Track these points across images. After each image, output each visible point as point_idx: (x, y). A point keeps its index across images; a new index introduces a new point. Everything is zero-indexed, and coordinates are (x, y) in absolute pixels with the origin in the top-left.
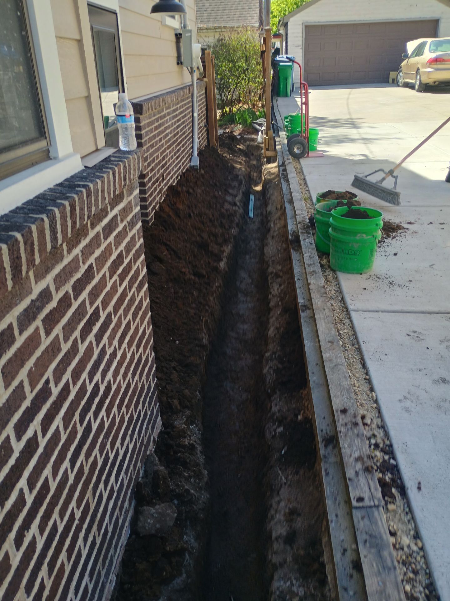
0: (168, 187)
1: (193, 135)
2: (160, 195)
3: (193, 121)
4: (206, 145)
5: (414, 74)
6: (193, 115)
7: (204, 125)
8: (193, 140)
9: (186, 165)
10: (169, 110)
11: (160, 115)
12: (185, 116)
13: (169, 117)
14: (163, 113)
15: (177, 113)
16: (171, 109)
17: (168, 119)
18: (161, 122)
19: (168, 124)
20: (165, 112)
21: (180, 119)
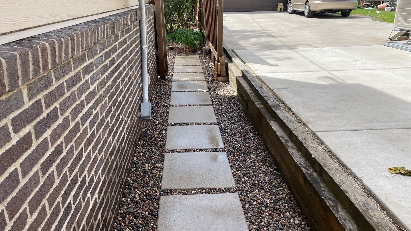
1: (142, 72)
3: (142, 55)
5: (303, 5)
6: (141, 47)
7: (153, 53)
8: (141, 80)
10: (90, 61)
11: (46, 92)
12: (130, 53)
13: (91, 74)
14: (67, 77)
15: (114, 56)
16: (99, 56)
17: (87, 81)
18: (51, 108)
19: (88, 92)
20: (77, 71)
21: (121, 63)
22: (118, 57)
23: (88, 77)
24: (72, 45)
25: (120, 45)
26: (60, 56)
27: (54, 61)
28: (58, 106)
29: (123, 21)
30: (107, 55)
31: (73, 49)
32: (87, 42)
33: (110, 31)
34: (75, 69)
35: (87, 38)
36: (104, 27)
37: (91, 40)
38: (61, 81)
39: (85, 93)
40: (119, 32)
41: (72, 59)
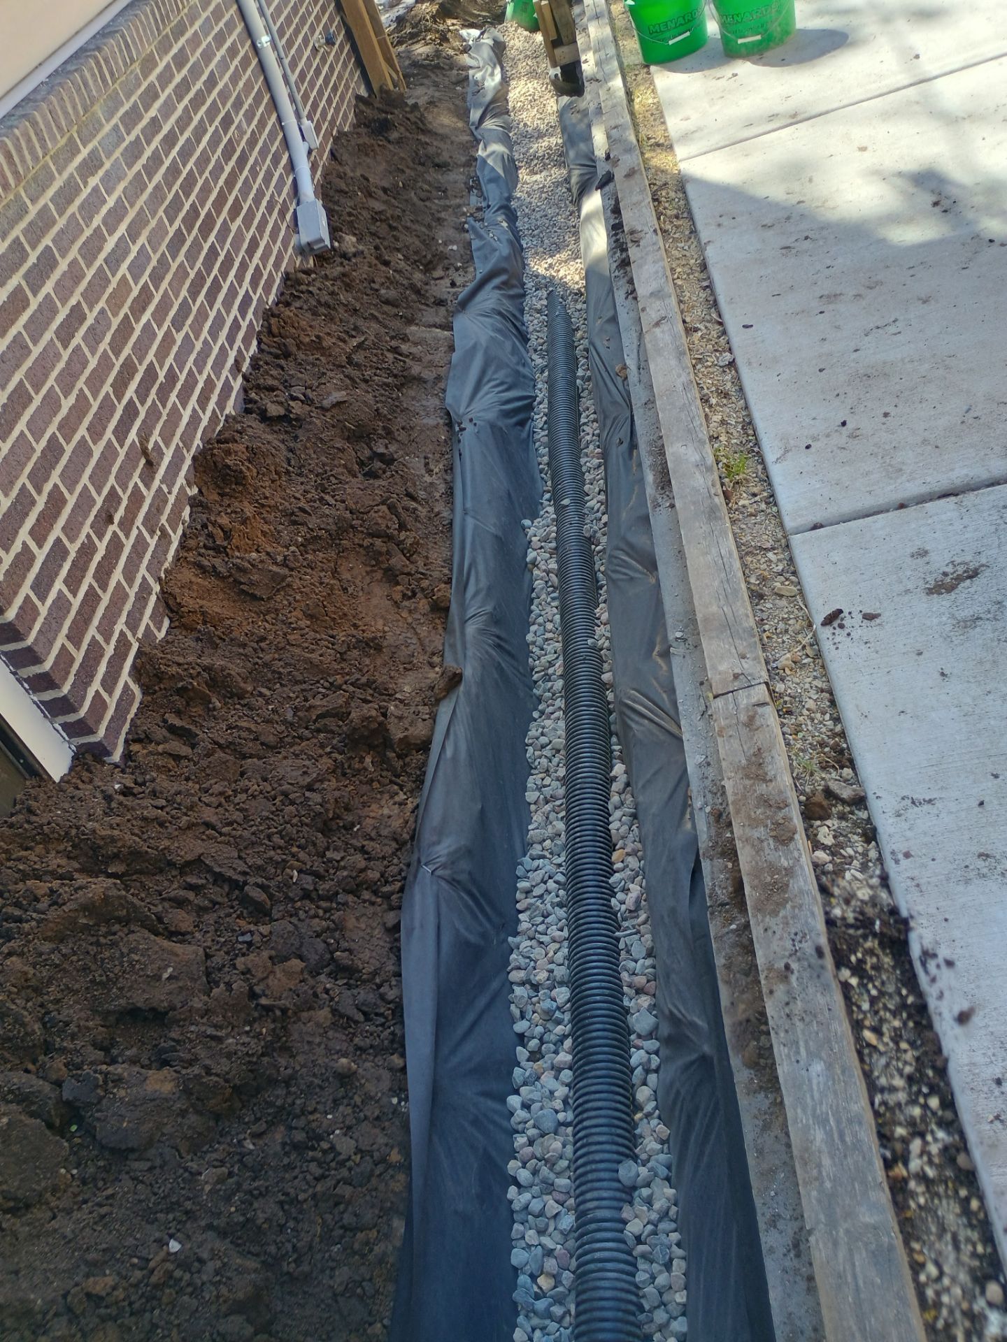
0: (194, 458)
1: (279, 119)
2: (152, 542)
3: (262, 66)
4: (359, 98)
6: (254, 45)
7: (323, 41)
8: (285, 137)
9: (277, 265)
10: (90, 147)
11: (23, 225)
12: (211, 82)
13: (101, 173)
14: (51, 192)
15: (153, 112)
16: (107, 128)
17: (96, 190)
18: (40, 248)
19: (104, 210)
20: (66, 175)
21: (183, 123)
22: (168, 109)
23: (94, 181)
24: (37, 134)
25: (165, 78)
26: (23, 160)
27: (16, 173)
28: (51, 244)
29: (154, 14)
30: (132, 118)
31: (42, 140)
32: (66, 113)
33: (116, 63)
34: (60, 173)
35: (63, 108)
36: (98, 63)
37: (74, 108)
38: (42, 202)
39: (97, 213)
40: (150, 48)
41: (48, 158)
